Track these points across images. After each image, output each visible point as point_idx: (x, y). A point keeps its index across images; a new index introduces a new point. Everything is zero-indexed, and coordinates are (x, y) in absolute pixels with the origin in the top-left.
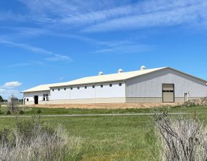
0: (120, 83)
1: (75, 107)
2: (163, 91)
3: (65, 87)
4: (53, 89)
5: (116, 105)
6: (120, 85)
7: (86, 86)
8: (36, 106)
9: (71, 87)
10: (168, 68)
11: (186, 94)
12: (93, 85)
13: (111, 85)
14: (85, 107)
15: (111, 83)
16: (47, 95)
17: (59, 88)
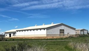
0: (44, 29)
1: (27, 38)
2: (60, 32)
3: (22, 31)
4: (17, 31)
5: (43, 37)
6: (44, 30)
7: (31, 30)
8: (11, 38)
9: (25, 30)
10: (62, 24)
11: (68, 33)
12: (34, 30)
13: (41, 30)
14: (31, 38)
15: (41, 29)
16: (15, 34)
17: (20, 31)
